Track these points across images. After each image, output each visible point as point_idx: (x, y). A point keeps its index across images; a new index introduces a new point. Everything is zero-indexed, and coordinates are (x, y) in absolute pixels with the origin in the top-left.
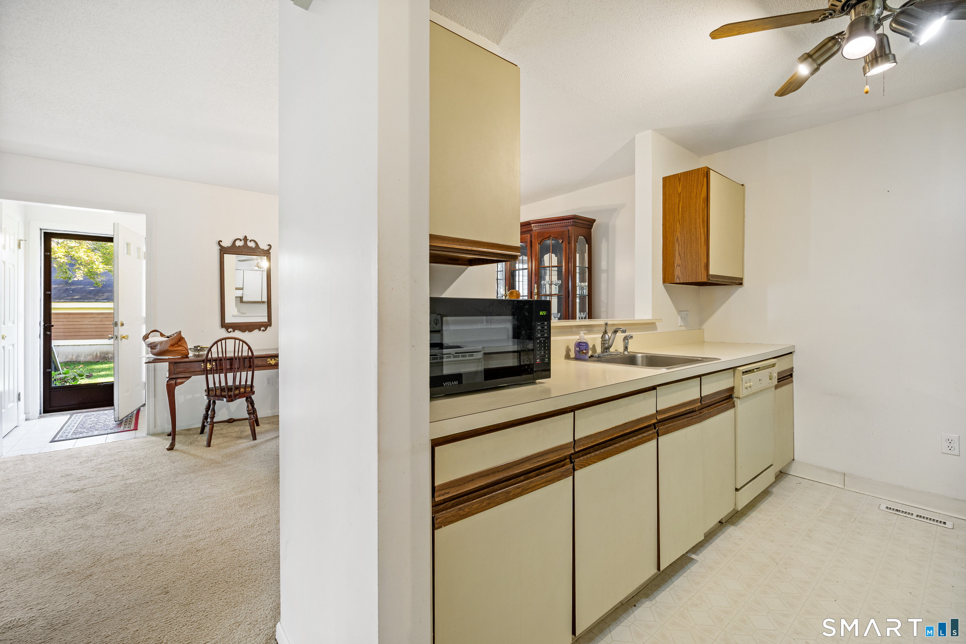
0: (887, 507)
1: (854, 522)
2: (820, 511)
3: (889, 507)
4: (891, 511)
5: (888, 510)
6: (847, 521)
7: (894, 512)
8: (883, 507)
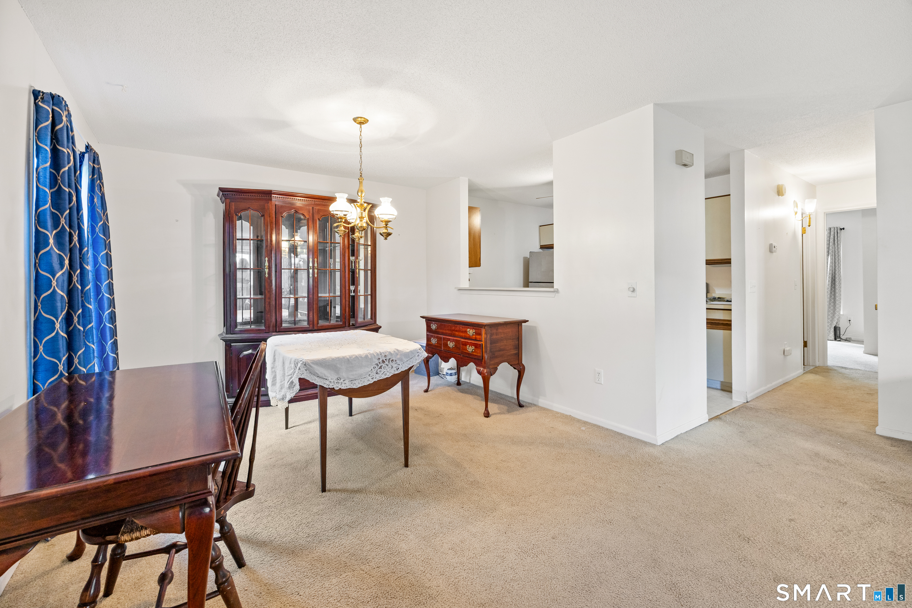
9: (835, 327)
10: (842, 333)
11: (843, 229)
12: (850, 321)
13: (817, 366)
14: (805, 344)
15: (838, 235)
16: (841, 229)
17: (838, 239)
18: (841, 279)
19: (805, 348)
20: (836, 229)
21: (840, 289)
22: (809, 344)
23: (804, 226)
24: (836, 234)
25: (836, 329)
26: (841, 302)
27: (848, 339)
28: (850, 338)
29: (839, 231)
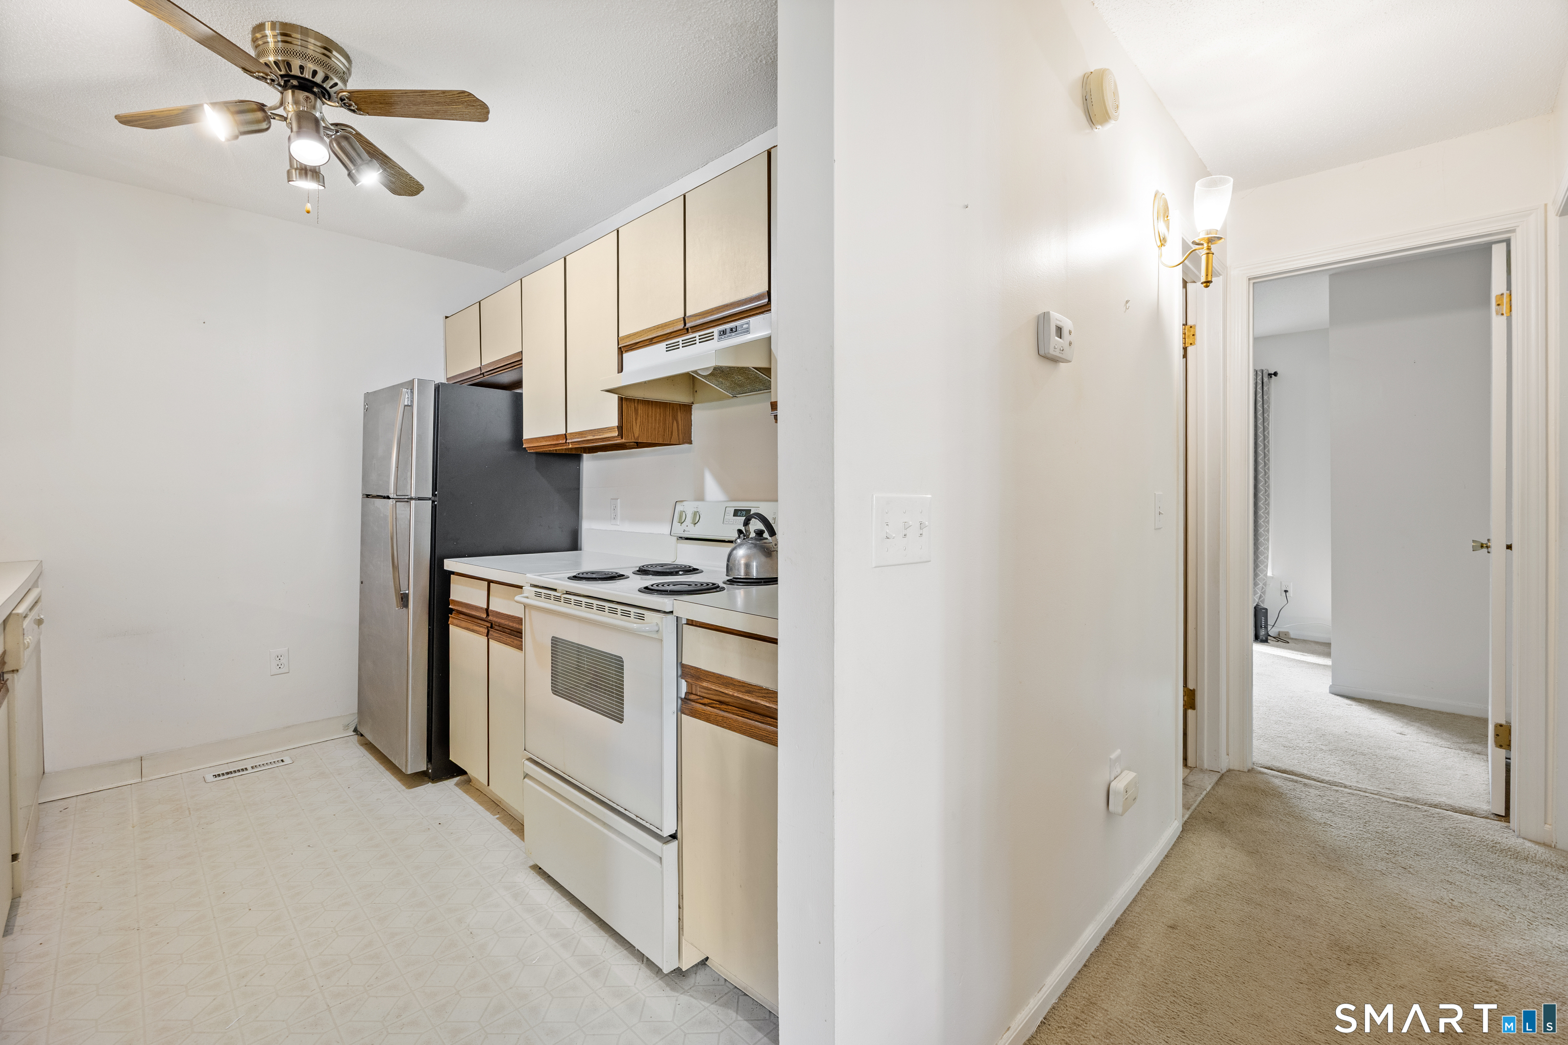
0: (213, 776)
1: (190, 814)
2: (133, 827)
3: (216, 774)
4: (222, 778)
5: (218, 778)
6: (181, 819)
7: (226, 777)
8: (210, 778)
9: (1255, 608)
10: (1271, 622)
11: (1275, 374)
12: (1286, 591)
13: (1225, 770)
14: (1190, 700)
15: (1265, 388)
16: (1270, 375)
17: (1265, 397)
18: (1269, 494)
19: (1190, 712)
20: (1260, 373)
21: (1266, 518)
22: (1203, 699)
23: (1190, 323)
24: (1259, 386)
25: (1260, 614)
26: (1268, 547)
27: (1282, 636)
28: (1286, 634)
29: (1266, 379)
